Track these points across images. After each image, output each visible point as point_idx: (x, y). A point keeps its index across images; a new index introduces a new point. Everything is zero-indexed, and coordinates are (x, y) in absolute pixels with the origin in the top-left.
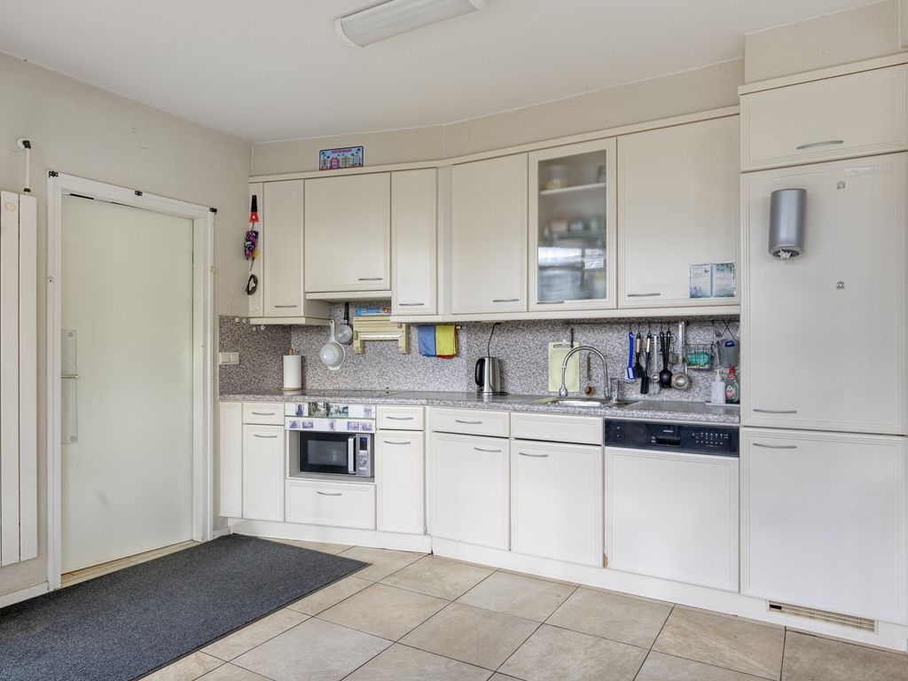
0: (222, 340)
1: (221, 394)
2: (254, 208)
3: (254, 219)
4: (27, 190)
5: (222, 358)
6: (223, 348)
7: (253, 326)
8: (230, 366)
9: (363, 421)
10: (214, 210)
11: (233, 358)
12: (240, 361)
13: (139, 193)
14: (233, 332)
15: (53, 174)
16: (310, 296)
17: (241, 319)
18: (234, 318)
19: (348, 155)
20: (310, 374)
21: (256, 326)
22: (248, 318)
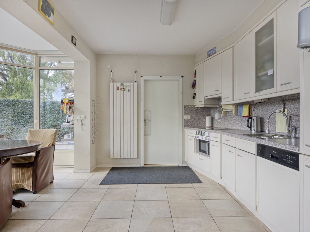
0: (185, 112)
1: (185, 127)
2: (195, 74)
3: (195, 77)
4: (136, 81)
5: (185, 117)
6: (185, 114)
7: (196, 108)
8: (188, 119)
9: (207, 137)
10: (182, 77)
11: (189, 117)
12: (191, 118)
13: (161, 77)
14: (188, 109)
15: (142, 77)
16: (206, 98)
17: (191, 106)
18: (189, 106)
19: (213, 51)
20: (214, 122)
21: (197, 108)
22: (194, 106)
